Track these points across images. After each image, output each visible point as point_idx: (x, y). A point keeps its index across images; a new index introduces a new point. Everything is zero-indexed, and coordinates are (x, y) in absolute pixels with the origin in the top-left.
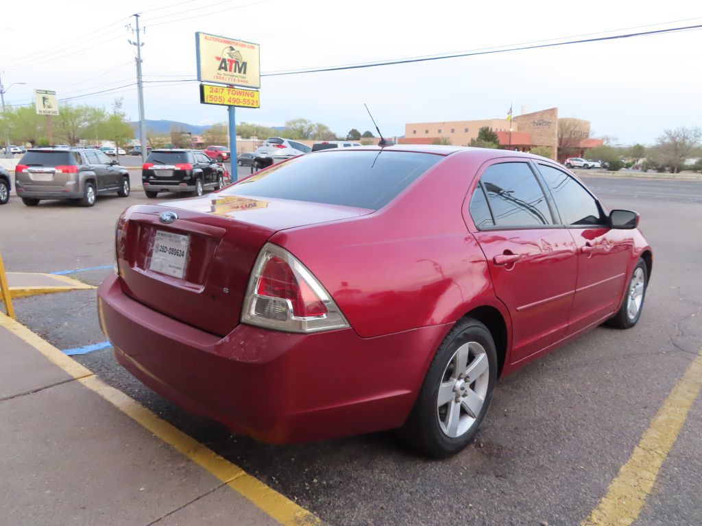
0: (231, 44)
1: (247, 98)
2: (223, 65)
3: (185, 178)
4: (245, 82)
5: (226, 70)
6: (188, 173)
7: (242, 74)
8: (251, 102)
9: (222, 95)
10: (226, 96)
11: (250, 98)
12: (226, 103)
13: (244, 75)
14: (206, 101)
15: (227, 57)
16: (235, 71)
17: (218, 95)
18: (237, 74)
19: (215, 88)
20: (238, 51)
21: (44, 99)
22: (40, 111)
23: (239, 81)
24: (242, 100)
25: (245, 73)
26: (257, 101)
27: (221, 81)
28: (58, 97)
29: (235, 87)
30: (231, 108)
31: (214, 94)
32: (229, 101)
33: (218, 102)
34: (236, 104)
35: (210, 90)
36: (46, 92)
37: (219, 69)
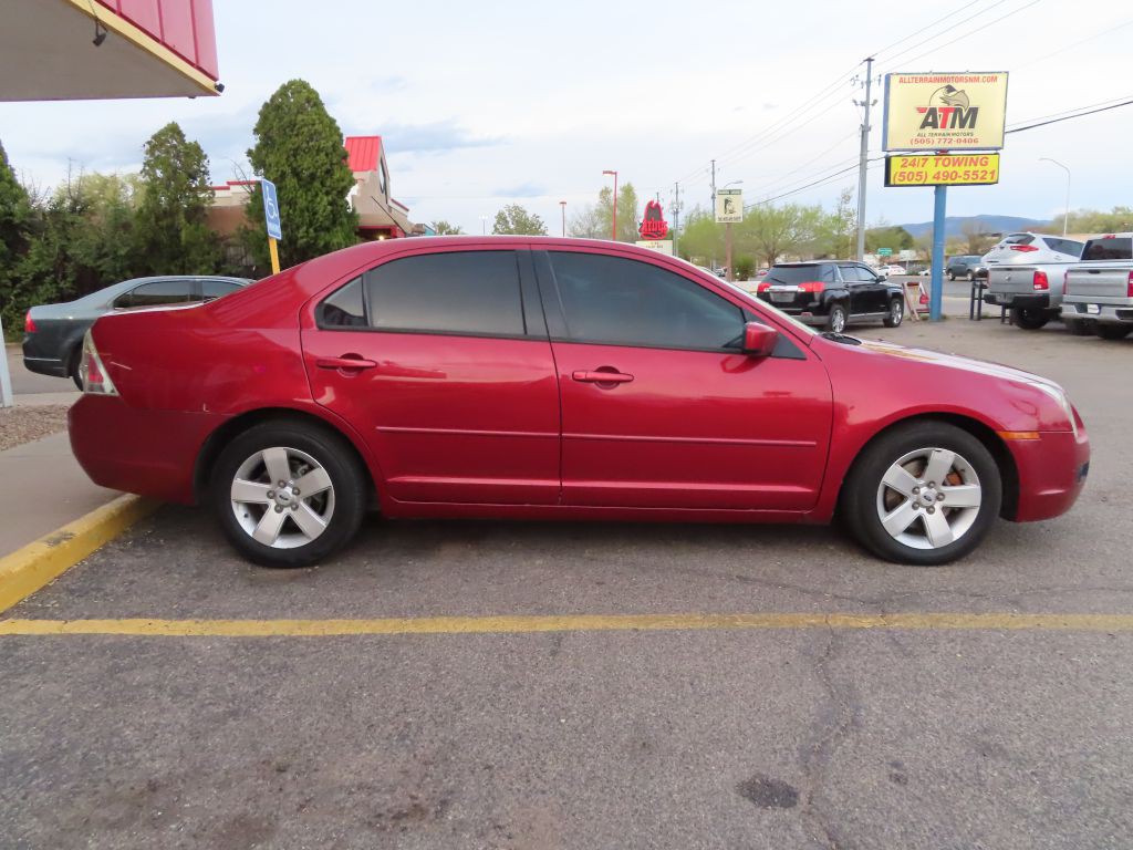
0: (948, 83)
1: (972, 168)
2: (931, 119)
3: (811, 305)
4: (970, 141)
5: (935, 126)
6: (817, 297)
7: (967, 129)
8: (980, 175)
9: (924, 170)
10: (932, 169)
11: (979, 168)
12: (929, 181)
13: (970, 130)
14: (892, 182)
15: (938, 103)
16: (953, 126)
17: (915, 170)
18: (957, 129)
19: (910, 159)
20: (963, 91)
21: (727, 201)
22: (720, 219)
23: (959, 141)
24: (961, 172)
25: (972, 126)
26: (993, 173)
27: (926, 146)
28: (744, 196)
29: (951, 152)
30: (940, 189)
31: (909, 169)
32: (937, 176)
33: (914, 182)
34: (949, 181)
35: (902, 163)
36: (730, 192)
37: (923, 126)
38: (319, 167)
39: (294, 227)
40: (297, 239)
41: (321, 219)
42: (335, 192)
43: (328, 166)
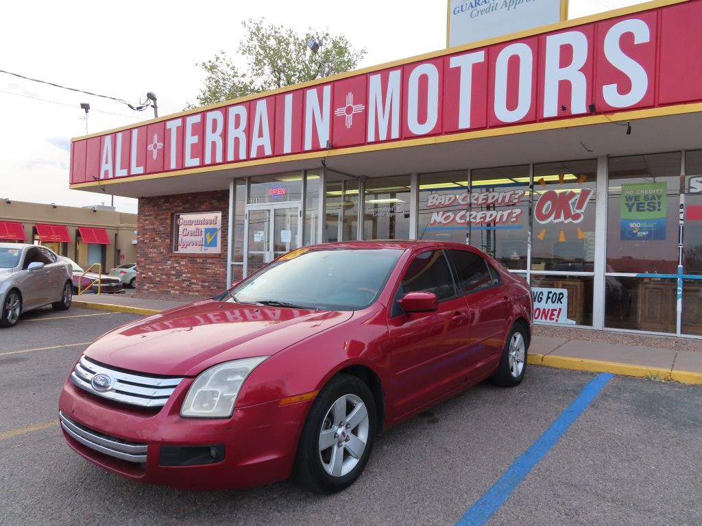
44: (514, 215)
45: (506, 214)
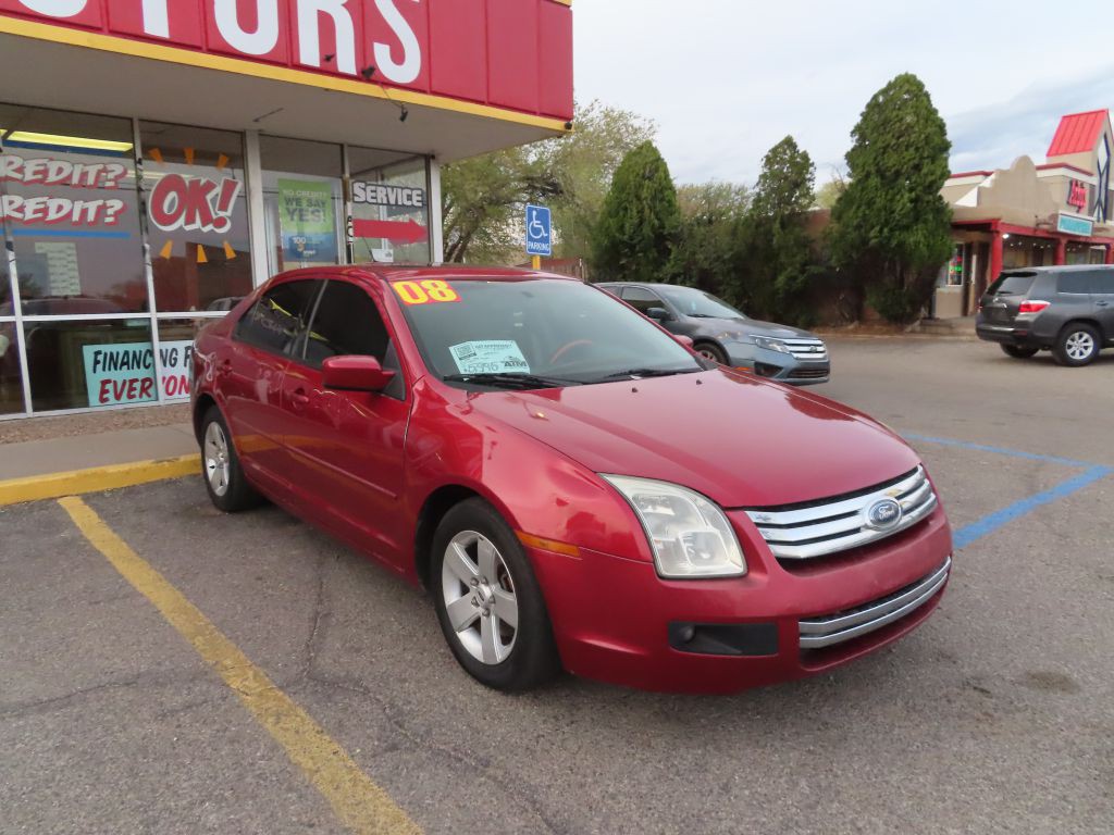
38: (905, 163)
39: (868, 227)
40: (870, 239)
41: (898, 218)
42: (920, 188)
43: (916, 161)
44: (110, 212)
45: (92, 207)
